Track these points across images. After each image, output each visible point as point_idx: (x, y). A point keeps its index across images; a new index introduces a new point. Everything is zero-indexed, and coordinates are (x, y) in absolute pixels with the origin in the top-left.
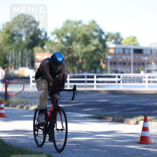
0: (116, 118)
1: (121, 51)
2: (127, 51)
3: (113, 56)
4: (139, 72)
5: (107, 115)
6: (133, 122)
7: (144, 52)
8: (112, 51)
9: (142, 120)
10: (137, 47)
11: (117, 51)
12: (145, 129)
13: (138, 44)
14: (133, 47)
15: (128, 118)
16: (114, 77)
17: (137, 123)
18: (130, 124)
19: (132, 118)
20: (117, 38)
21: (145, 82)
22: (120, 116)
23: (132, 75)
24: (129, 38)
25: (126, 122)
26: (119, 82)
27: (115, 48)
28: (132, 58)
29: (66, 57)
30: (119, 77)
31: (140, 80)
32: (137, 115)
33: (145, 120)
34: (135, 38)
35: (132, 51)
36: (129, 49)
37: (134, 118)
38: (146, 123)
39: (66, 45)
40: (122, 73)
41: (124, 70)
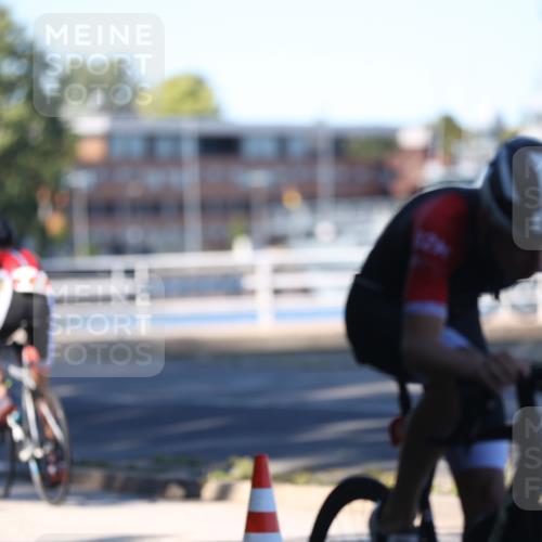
0: (121, 476)
1: (137, 148)
2: (164, 149)
4: (223, 245)
7: (252, 149)
8: (91, 150)
9: (244, 478)
10: (211, 127)
11: (119, 148)
13: (214, 112)
14: (191, 126)
16: (108, 273)
17: (223, 493)
21: (253, 293)
22: (140, 463)
23: (196, 261)
24: (173, 83)
27: (108, 138)
28: (189, 178)
30: (130, 273)
31: (231, 285)
35: (189, 149)
36: (176, 138)
38: (263, 492)
40: (145, 250)
41: (154, 238)
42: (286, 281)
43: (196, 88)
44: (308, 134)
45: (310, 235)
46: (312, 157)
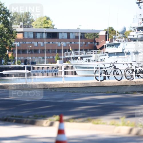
3: (21, 43)
5: (14, 115)
6: (46, 123)
8: (20, 36)
15: (40, 119)
17: (51, 125)
18: (43, 126)
19: (45, 118)
20: (26, 20)
22: (30, 117)
25: (38, 123)
34: (48, 19)
36: (41, 33)
37: (47, 118)
38: (61, 124)
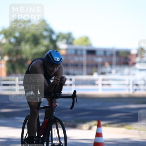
0: (68, 124)
1: (73, 52)
2: (79, 52)
4: (91, 74)
6: (86, 127)
7: (98, 53)
8: (63, 52)
9: (95, 125)
10: (90, 48)
11: (69, 52)
12: (98, 135)
13: (90, 45)
14: (85, 48)
17: (90, 128)
18: (82, 129)
19: (85, 123)
21: (98, 85)
23: (85, 77)
24: (81, 38)
26: (71, 85)
27: (67, 50)
28: (84, 59)
29: (14, 59)
30: (71, 80)
31: (93, 83)
32: (90, 120)
33: (99, 126)
35: (84, 53)
36: (82, 50)
38: (99, 128)
39: (15, 46)
40: (74, 75)
41: (76, 72)
42: (105, 82)
43: (86, 39)
44: (111, 50)
45: (110, 72)
46: (112, 55)
